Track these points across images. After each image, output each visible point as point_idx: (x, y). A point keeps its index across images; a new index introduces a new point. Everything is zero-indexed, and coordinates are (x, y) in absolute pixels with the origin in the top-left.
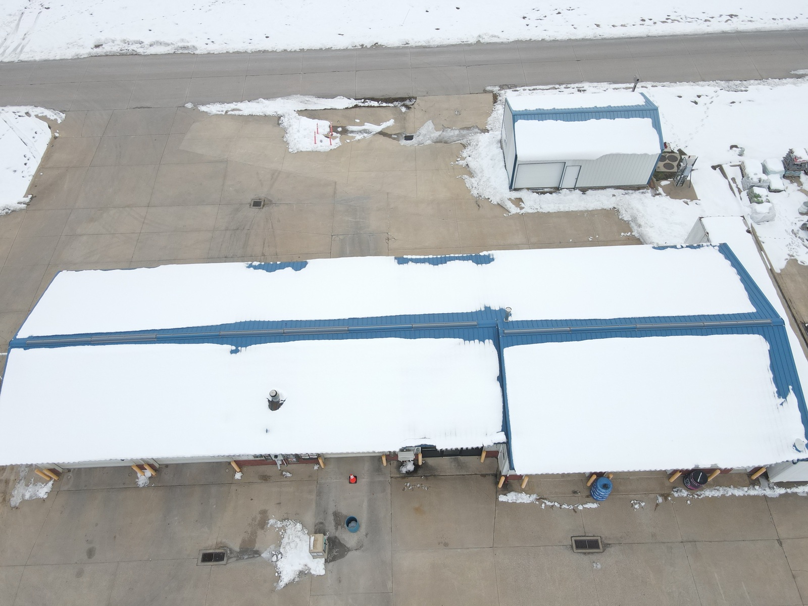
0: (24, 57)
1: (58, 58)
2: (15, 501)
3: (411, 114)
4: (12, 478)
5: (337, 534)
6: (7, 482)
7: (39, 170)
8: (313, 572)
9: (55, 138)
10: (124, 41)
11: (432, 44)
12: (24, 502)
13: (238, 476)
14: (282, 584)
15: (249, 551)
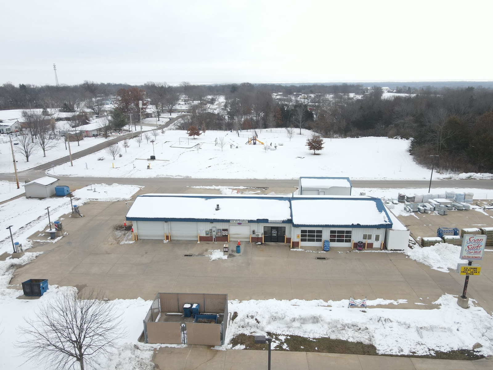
0: (131, 177)
1: (143, 178)
2: (122, 243)
3: (267, 190)
4: (121, 240)
5: (232, 253)
6: (119, 241)
7: (135, 194)
8: (223, 258)
9: (141, 190)
10: (167, 175)
11: (275, 179)
12: (125, 244)
13: (199, 242)
14: (212, 260)
15: (201, 254)
